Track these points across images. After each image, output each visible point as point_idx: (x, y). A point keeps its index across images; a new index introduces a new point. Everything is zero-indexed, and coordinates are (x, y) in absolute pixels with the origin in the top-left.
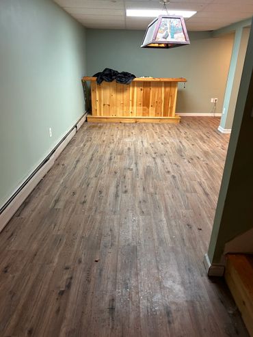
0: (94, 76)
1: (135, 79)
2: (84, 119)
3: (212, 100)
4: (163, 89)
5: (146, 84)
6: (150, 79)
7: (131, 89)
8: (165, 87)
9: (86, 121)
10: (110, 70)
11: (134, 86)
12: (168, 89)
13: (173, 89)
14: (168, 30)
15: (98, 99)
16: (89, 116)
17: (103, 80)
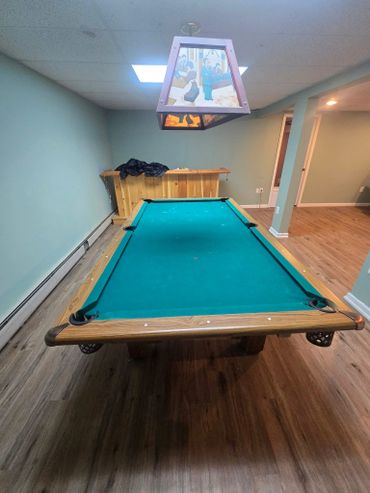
0: (117, 170)
1: (168, 172)
2: (109, 221)
3: (258, 191)
4: (202, 182)
5: (181, 177)
6: (185, 171)
7: (163, 183)
8: (204, 180)
9: (112, 223)
10: (137, 161)
11: (166, 180)
12: (207, 182)
13: (213, 182)
14: (197, 80)
15: (124, 197)
16: (115, 217)
17: (127, 174)
